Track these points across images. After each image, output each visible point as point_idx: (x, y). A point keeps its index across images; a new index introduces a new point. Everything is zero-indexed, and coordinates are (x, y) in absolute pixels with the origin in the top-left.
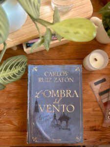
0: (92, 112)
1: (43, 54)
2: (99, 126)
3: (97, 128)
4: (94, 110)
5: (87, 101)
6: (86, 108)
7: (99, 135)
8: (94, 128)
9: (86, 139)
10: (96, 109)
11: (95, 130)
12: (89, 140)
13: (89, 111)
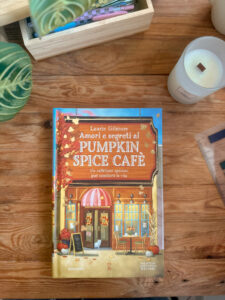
0: (201, 211)
1: (76, 61)
2: (220, 246)
3: (214, 251)
4: (207, 206)
5: (189, 183)
6: (187, 201)
7: (218, 269)
8: (208, 253)
9: (185, 281)
10: (212, 204)
11: (209, 257)
12: (196, 281)
13: (195, 208)
